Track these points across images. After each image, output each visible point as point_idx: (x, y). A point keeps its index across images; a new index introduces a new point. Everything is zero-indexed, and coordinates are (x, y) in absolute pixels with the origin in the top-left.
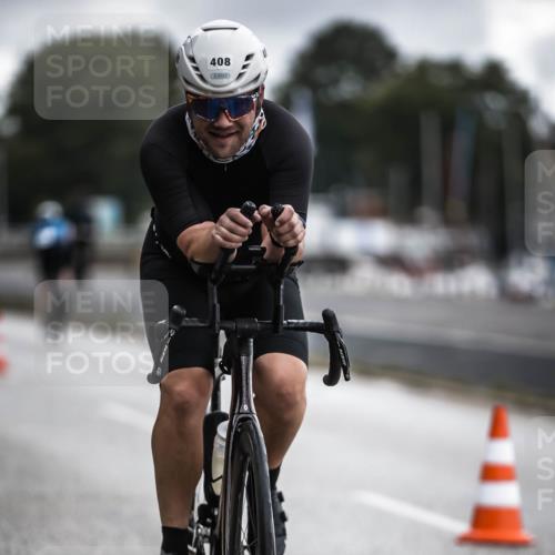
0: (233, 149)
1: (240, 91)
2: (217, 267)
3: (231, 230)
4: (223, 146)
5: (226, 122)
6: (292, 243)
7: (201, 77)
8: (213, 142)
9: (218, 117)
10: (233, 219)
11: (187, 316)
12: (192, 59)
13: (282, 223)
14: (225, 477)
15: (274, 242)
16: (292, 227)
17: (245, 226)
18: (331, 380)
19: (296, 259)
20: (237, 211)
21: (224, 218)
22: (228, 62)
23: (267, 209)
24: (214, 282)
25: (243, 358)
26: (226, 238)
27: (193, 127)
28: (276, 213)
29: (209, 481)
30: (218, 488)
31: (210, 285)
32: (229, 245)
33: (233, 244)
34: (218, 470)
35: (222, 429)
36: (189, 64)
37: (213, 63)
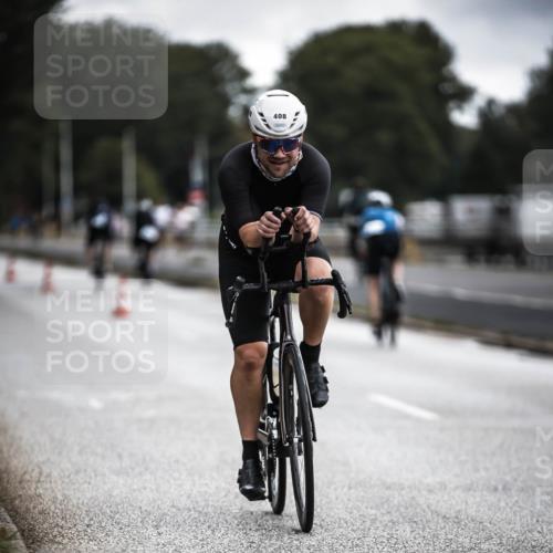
0: (284, 171)
1: (291, 135)
2: (263, 249)
3: (269, 227)
4: (278, 170)
5: (281, 154)
6: (306, 230)
7: (267, 126)
8: (272, 167)
9: (276, 151)
10: (269, 219)
11: (246, 282)
12: (262, 115)
13: (298, 219)
14: (280, 384)
15: (296, 231)
16: (305, 220)
17: (276, 223)
18: (342, 315)
19: (312, 240)
20: (270, 213)
21: (263, 218)
22: (285, 116)
23: (289, 209)
24: (262, 259)
25: (285, 306)
26: (265, 231)
27: (257, 157)
28: (294, 212)
29: (272, 387)
30: (277, 391)
31: (259, 261)
32: (267, 235)
33: (270, 235)
34: (276, 381)
35: (276, 352)
36: (259, 118)
37: (275, 117)
